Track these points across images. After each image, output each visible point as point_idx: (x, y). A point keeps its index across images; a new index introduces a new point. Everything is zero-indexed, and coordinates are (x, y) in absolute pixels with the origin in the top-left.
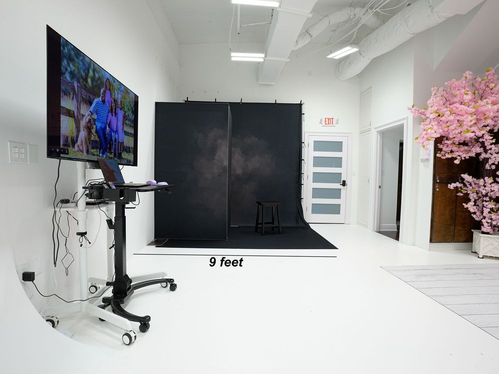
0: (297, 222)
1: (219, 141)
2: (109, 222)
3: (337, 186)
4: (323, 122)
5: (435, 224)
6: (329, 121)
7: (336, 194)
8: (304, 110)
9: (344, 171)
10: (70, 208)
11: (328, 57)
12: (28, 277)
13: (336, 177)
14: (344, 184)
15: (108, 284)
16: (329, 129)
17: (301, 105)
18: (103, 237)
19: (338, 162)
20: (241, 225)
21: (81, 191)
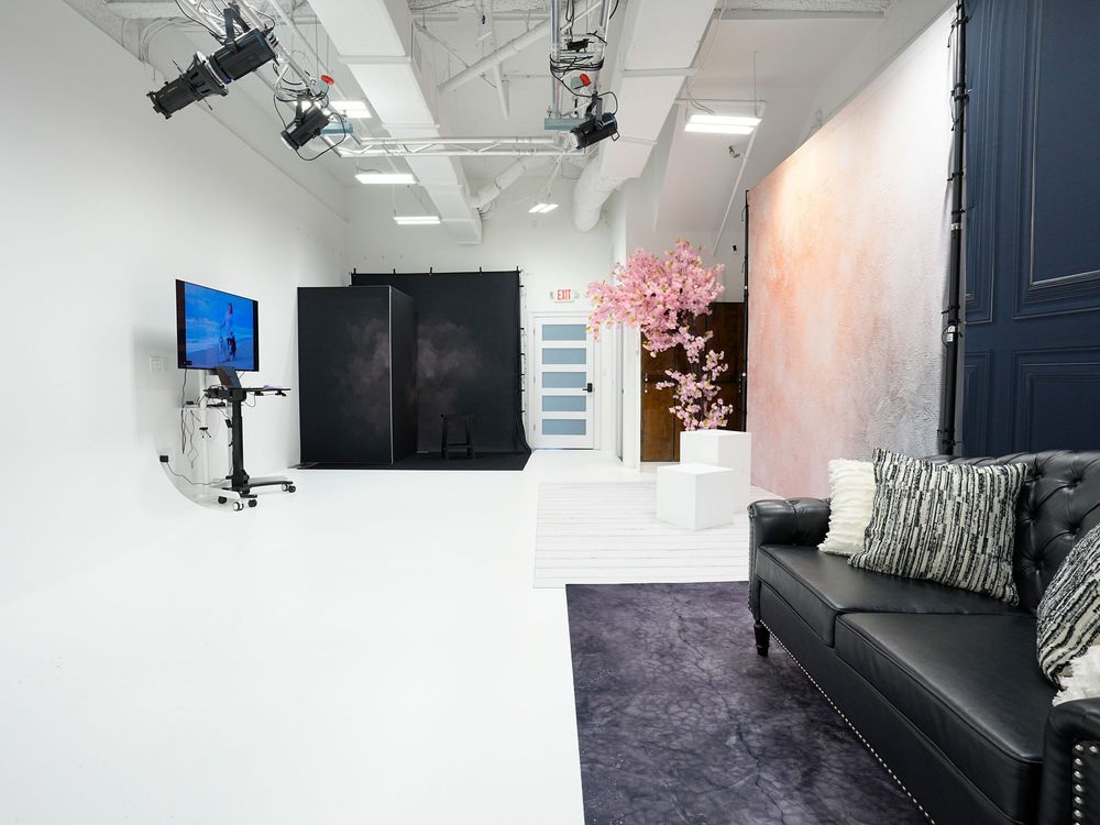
0: (515, 446)
1: (379, 336)
2: (228, 421)
3: (580, 392)
4: (556, 296)
5: (645, 436)
6: (564, 295)
7: (579, 404)
8: (523, 280)
9: (589, 370)
10: (194, 408)
11: (531, 211)
12: (164, 459)
13: (578, 379)
14: (590, 388)
15: (227, 478)
16: (565, 306)
17: (518, 272)
18: (225, 435)
19: (579, 357)
20: (432, 450)
21: (202, 393)
